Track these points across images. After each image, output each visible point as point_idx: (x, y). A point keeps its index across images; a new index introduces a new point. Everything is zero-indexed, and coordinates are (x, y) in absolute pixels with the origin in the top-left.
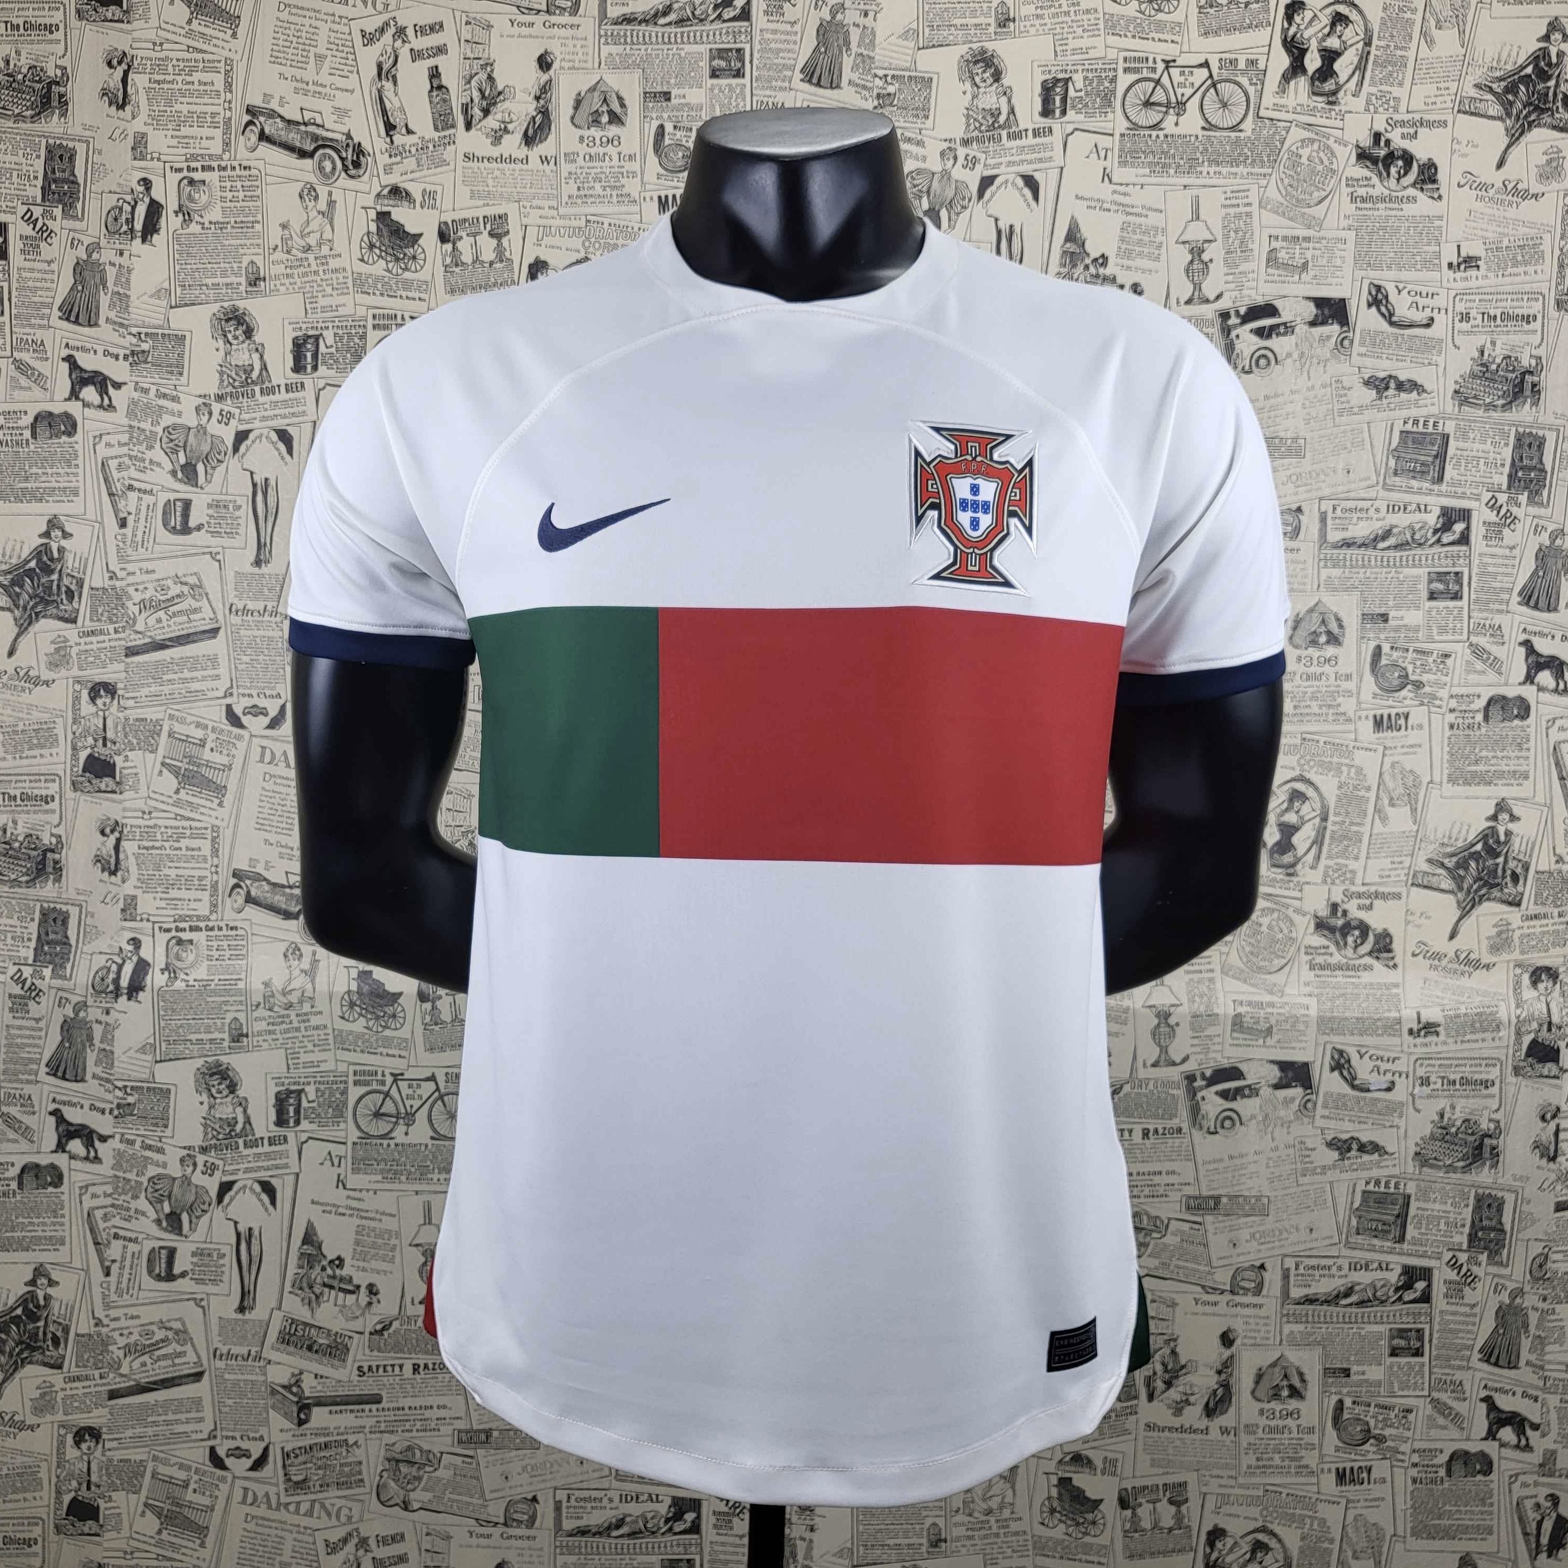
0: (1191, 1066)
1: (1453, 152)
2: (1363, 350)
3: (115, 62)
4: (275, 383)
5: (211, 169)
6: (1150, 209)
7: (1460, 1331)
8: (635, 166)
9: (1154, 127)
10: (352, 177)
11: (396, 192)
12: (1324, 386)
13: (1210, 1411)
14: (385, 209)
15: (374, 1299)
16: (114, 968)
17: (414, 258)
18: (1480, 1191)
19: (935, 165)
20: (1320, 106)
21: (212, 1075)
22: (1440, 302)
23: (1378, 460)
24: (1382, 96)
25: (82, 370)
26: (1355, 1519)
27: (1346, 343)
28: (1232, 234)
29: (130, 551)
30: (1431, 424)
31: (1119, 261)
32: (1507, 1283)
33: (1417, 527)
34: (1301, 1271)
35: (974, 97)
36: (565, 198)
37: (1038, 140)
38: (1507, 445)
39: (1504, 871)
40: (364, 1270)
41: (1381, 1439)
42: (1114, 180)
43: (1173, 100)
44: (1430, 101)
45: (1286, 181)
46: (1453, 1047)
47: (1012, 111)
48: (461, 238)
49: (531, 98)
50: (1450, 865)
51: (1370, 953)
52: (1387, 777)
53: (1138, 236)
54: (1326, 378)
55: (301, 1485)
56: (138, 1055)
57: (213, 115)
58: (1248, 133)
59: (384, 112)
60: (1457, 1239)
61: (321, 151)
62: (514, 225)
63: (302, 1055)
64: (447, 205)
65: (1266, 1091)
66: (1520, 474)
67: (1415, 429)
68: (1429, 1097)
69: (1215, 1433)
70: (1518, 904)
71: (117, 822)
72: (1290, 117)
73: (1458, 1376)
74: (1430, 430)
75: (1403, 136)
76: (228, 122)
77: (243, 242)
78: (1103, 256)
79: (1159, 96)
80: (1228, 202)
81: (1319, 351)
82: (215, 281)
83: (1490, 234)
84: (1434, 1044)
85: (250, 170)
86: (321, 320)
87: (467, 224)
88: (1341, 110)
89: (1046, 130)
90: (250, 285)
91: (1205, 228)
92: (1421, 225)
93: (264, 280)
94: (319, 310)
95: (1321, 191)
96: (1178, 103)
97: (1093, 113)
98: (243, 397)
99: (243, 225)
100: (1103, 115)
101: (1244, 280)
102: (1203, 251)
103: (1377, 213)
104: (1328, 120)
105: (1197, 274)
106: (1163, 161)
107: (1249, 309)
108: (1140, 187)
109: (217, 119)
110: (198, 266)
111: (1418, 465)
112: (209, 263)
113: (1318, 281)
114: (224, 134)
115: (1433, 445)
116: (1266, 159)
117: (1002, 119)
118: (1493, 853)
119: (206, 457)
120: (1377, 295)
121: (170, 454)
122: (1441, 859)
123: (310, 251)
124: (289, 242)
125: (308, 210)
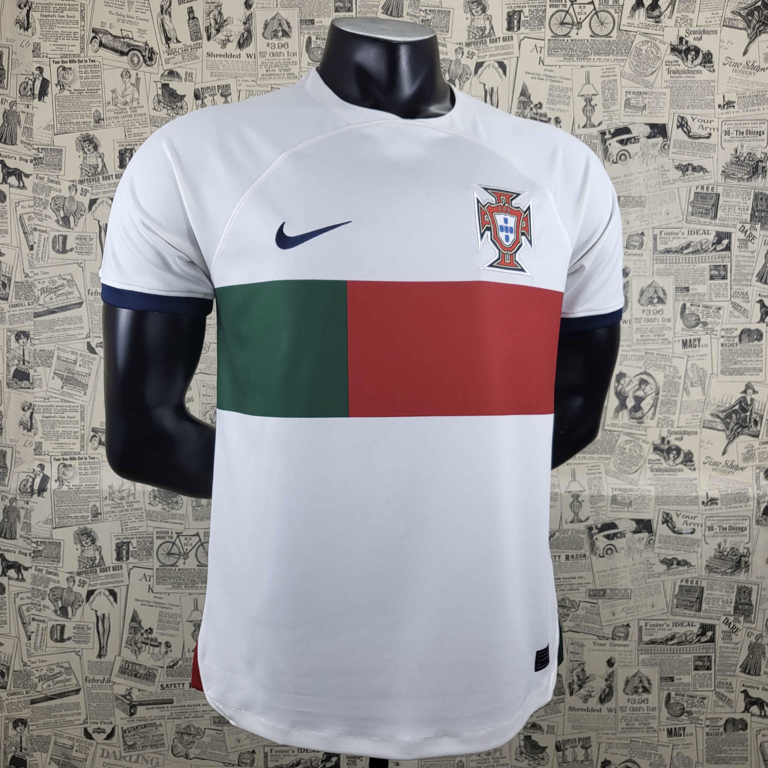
0: (590, 522)
1: (720, 47)
2: (675, 150)
3: (22, 6)
4: (110, 174)
5: (74, 62)
6: (564, 78)
7: (730, 657)
8: (296, 59)
9: (566, 35)
10: (148, 65)
11: (171, 73)
12: (655, 169)
13: (602, 700)
14: (166, 82)
15: (169, 649)
16: (31, 480)
17: (182, 108)
18: (740, 585)
19: (452, 56)
20: (651, 23)
21: (82, 535)
22: (714, 125)
23: (683, 208)
24: (684, 17)
25: (8, 168)
26: (677, 754)
27: (666, 147)
28: (607, 91)
29: (35, 262)
30: (710, 189)
31: (548, 105)
32: (754, 632)
33: (704, 242)
34: (648, 627)
35: (472, 21)
36: (260, 76)
37: (506, 43)
38: (749, 199)
39: (750, 419)
40: (163, 634)
41: (690, 713)
42: (545, 63)
43: (575, 21)
44: (708, 20)
45: (634, 63)
46: (724, 510)
47: (492, 28)
48: (206, 97)
49: (241, 24)
50: (722, 417)
51: (682, 463)
52: (689, 372)
53: (558, 93)
54: (656, 165)
55: (132, 747)
56: (43, 525)
57: (75, 33)
58: (615, 38)
59: (165, 31)
60: (728, 609)
61: (132, 52)
62: (233, 90)
63: (129, 524)
64: (199, 80)
65: (629, 535)
66: (756, 214)
67: (702, 191)
68: (713, 536)
69: (605, 712)
70: (758, 436)
71: (31, 404)
72: (636, 29)
73: (729, 680)
74: (710, 191)
75: (695, 39)
76: (82, 37)
77: (92, 100)
78: (540, 103)
79: (568, 19)
80: (604, 74)
81: (652, 152)
82: (77, 120)
83: (740, 90)
84: (715, 509)
85: (95, 62)
86: (133, 141)
87: (209, 90)
88: (662, 26)
89: (510, 38)
90: (96, 122)
91: (592, 88)
92: (704, 85)
93: (103, 120)
94: (132, 135)
95: (652, 68)
96: (578, 23)
97: (534, 28)
98: (93, 181)
99: (92, 91)
100: (539, 29)
101: (613, 115)
102: (592, 100)
103: (682, 79)
104: (656, 31)
105: (588, 112)
106: (570, 53)
107: (616, 130)
108: (558, 67)
109: (77, 36)
110: (68, 113)
111: (704, 210)
112: (74, 111)
113: (651, 115)
114: (81, 43)
115: (712, 199)
116: (624, 52)
117: (487, 32)
118: (744, 410)
119: (75, 213)
120: (682, 122)
121: (55, 211)
122: (718, 414)
123: (127, 105)
124: (116, 100)
125: (126, 83)
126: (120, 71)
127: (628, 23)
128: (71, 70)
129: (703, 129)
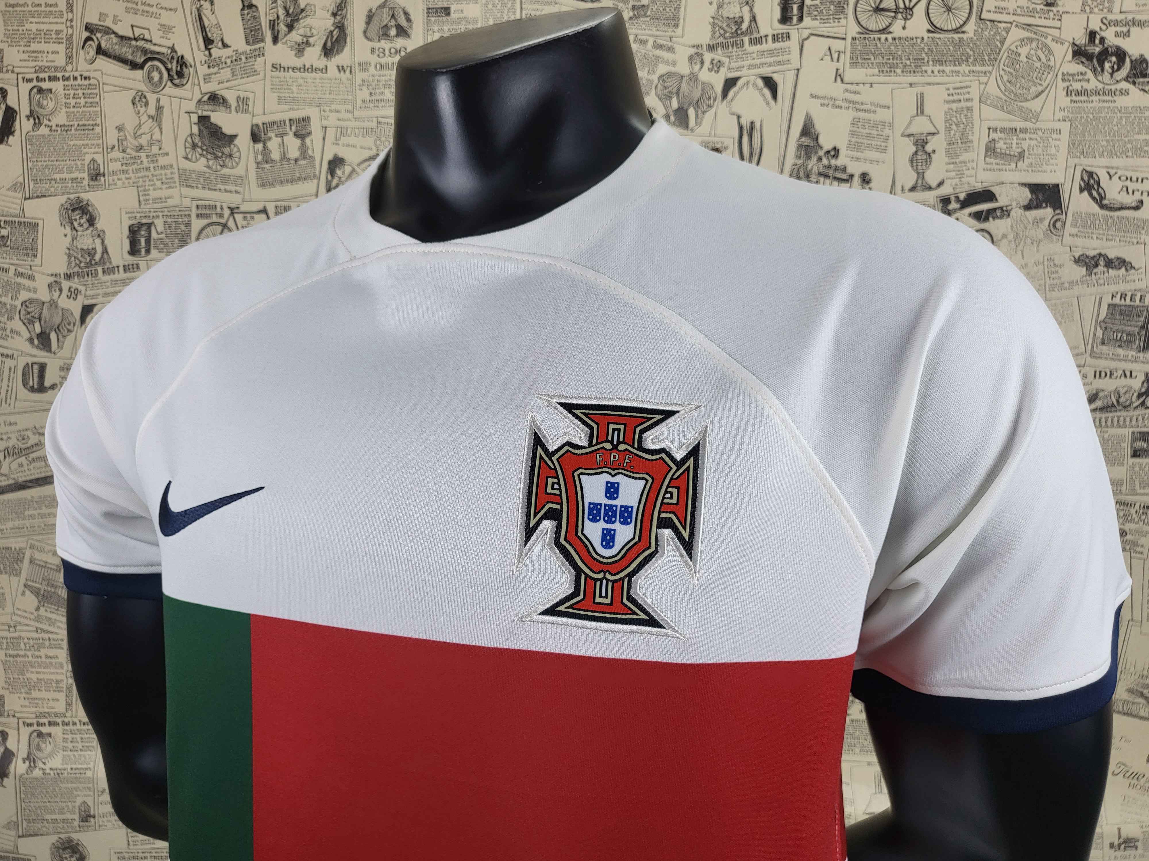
2: (1075, 231)
4: (114, 264)
5: (56, 79)
6: (878, 105)
9: (884, 31)
10: (177, 86)
11: (214, 98)
12: (1036, 264)
14: (205, 113)
17: (231, 156)
20: (1039, 7)
21: (64, 849)
23: (1086, 331)
27: (1059, 225)
28: (954, 127)
30: (1138, 298)
31: (851, 153)
33: (1122, 391)
35: (720, 7)
36: (359, 103)
37: (777, 45)
42: (846, 80)
43: (902, 5)
44: (1140, 2)
45: (1005, 78)
47: (754, 19)
48: (270, 139)
49: (328, 15)
53: (867, 131)
54: (1039, 256)
57: (58, 32)
58: (971, 34)
59: (203, 28)
61: (150, 64)
62: (315, 126)
64: (258, 110)
67: (1122, 302)
72: (1010, 18)
74: (1138, 302)
75: (1117, 35)
76: (70, 39)
77: (85, 142)
78: (835, 149)
79: (888, 3)
80: (951, 98)
81: (1033, 232)
82: (62, 176)
85: (90, 80)
86: (152, 210)
87: (275, 126)
88: (1058, 11)
89: (785, 35)
90: (92, 179)
91: (928, 122)
92: (1133, 116)
93: (104, 175)
94: (151, 202)
95: (1038, 86)
96: (905, 8)
97: (827, 19)
98: (88, 275)
99: (85, 128)
100: (836, 21)
101: (964, 168)
102: (927, 143)
103: (1091, 105)
104: (1046, 21)
105: (920, 164)
106: (891, 61)
107: (968, 195)
108: (869, 85)
109: (60, 36)
110: (48, 163)
111: (1125, 335)
112: (57, 161)
113: (1033, 169)
114: (67, 49)
115: (1139, 316)
116: (986, 58)
117: (745, 26)
119: (58, 327)
120: (1089, 181)
121: (27, 324)
122: (1141, 690)
123: (142, 151)
124: (125, 143)
125: (140, 114)
126: (131, 94)
127: (996, 7)
128: (51, 93)
129: (1128, 193)
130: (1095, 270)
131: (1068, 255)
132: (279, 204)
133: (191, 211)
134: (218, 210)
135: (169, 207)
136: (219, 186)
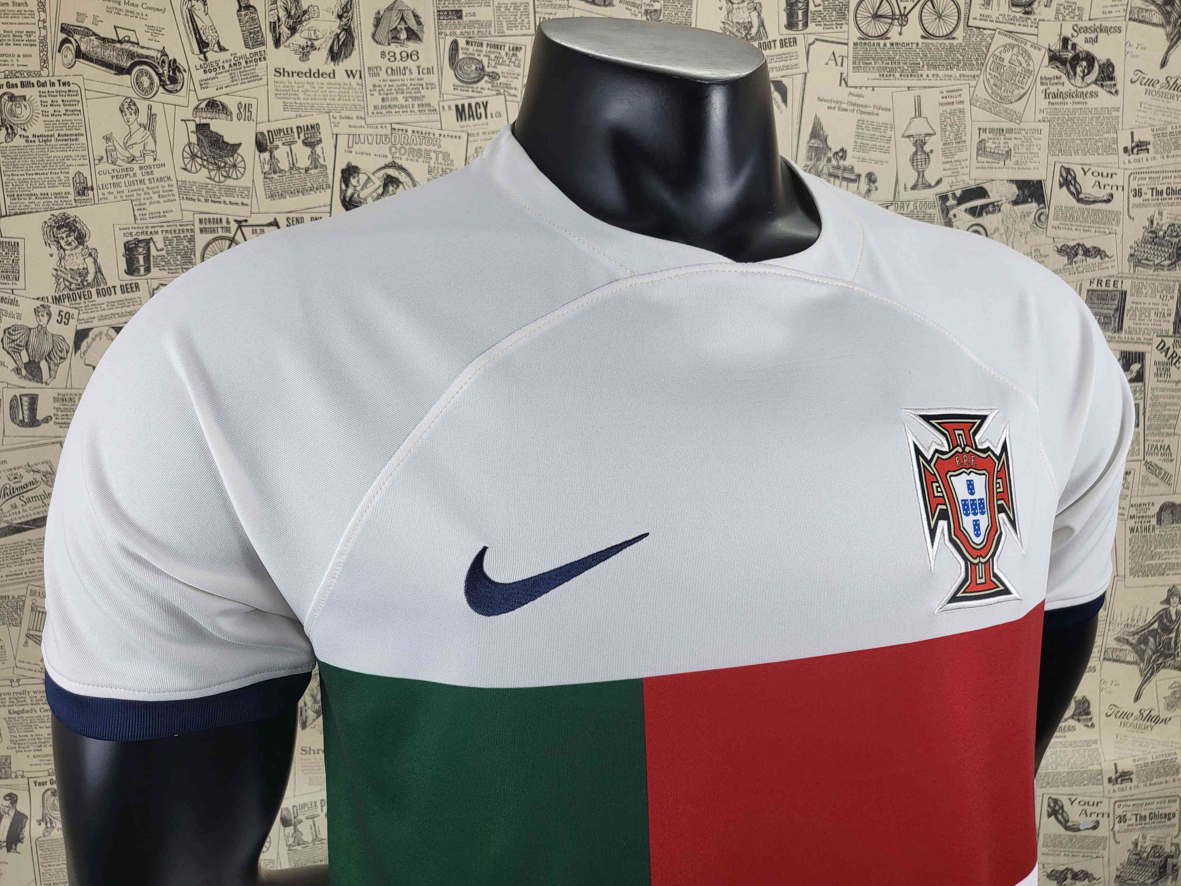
1: (1126, 53)
2: (1057, 223)
4: (110, 284)
5: (30, 85)
6: (880, 108)
8: (433, 78)
9: (883, 36)
10: (170, 92)
11: (213, 105)
14: (204, 121)
17: (235, 166)
20: (1018, 15)
22: (1118, 180)
24: (1070, 6)
27: (1043, 218)
28: (949, 128)
30: (1112, 283)
31: (857, 154)
35: (729, 12)
36: (371, 109)
37: (785, 50)
38: (1172, 298)
42: (849, 84)
43: (897, 12)
44: (1107, 10)
45: (992, 81)
46: (1143, 789)
47: (762, 24)
48: (277, 147)
49: (334, 17)
50: (1133, 642)
51: (1073, 717)
53: (871, 132)
54: (1027, 248)
57: (29, 34)
58: (960, 40)
59: (196, 31)
61: (138, 68)
62: (325, 133)
64: (262, 116)
67: (1099, 288)
68: (1126, 831)
72: (994, 25)
74: (1111, 287)
76: (43, 41)
77: (68, 153)
79: (885, 9)
80: (945, 101)
81: (1021, 225)
82: (43, 191)
83: (1156, 123)
84: (1129, 789)
85: (69, 86)
86: (150, 225)
87: (282, 134)
88: (1035, 19)
89: (792, 40)
90: (79, 194)
91: (926, 123)
92: (1102, 116)
93: (92, 189)
94: (147, 216)
95: (1020, 89)
96: (901, 15)
97: (831, 25)
98: (80, 298)
99: (67, 138)
100: (839, 26)
101: (959, 167)
102: (925, 143)
103: (1066, 106)
104: (1025, 28)
105: (920, 163)
106: (890, 66)
107: (963, 192)
108: (871, 89)
109: (32, 38)
110: (25, 177)
111: (1102, 317)
112: (36, 174)
113: (1019, 166)
114: (41, 52)
115: (1114, 300)
116: (975, 63)
117: (754, 31)
118: (1167, 630)
119: (49, 355)
120: (1067, 177)
121: (12, 353)
122: (1126, 637)
123: (134, 162)
124: (114, 153)
125: (130, 123)
126: (119, 101)
127: (981, 15)
128: (25, 100)
129: (1100, 187)
130: (1075, 259)
131: (1052, 246)
132: (290, 215)
133: (193, 225)
134: (224, 224)
135: (169, 222)
136: (223, 199)
